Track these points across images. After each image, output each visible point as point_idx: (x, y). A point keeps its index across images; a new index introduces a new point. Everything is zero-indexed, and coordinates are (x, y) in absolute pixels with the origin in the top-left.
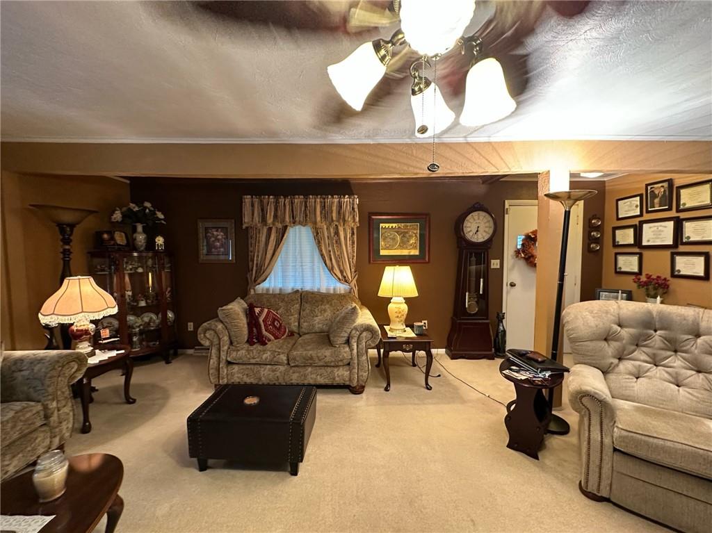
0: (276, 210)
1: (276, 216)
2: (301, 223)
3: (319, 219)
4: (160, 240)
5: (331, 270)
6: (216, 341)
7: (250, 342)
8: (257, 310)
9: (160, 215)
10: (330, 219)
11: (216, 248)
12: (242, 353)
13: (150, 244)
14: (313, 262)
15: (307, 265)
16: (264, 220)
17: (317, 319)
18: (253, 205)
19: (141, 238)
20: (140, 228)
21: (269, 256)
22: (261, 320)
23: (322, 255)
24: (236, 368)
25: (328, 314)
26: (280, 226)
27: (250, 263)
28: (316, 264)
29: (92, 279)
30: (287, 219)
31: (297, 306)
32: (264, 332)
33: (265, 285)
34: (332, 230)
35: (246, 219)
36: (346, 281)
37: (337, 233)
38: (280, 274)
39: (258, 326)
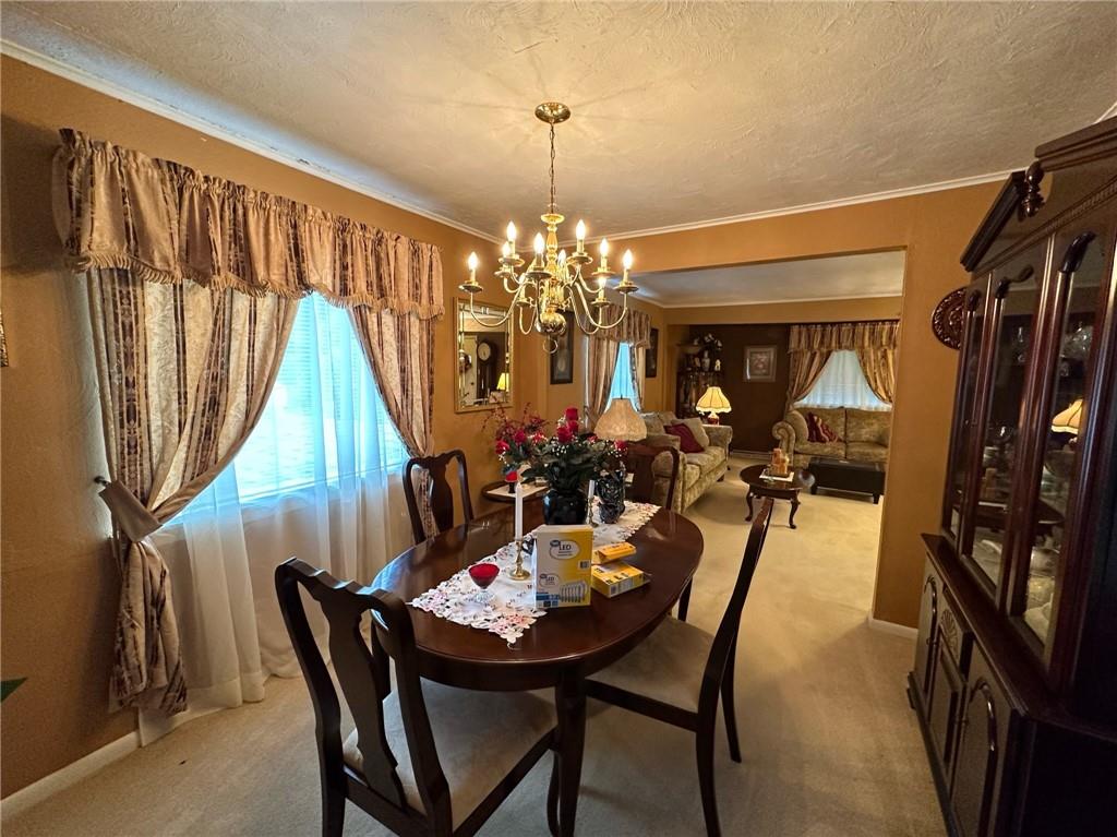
0: (823, 336)
1: (822, 343)
2: (847, 348)
3: (866, 344)
4: (718, 363)
5: (875, 391)
6: (786, 436)
7: (811, 439)
8: (816, 418)
9: (720, 344)
10: (878, 344)
11: (758, 369)
12: (808, 446)
13: (712, 364)
14: (855, 382)
15: (849, 386)
16: (810, 346)
17: (864, 431)
18: (800, 333)
19: (707, 361)
20: (706, 355)
21: (811, 377)
22: (819, 424)
23: (867, 377)
24: (801, 457)
25: (876, 427)
26: (825, 350)
27: (792, 383)
28: (859, 385)
29: (719, 389)
30: (833, 344)
31: (843, 419)
32: (823, 434)
33: (804, 402)
34: (879, 354)
35: (793, 345)
36: (891, 401)
37: (885, 356)
38: (819, 393)
39: (817, 429)
